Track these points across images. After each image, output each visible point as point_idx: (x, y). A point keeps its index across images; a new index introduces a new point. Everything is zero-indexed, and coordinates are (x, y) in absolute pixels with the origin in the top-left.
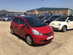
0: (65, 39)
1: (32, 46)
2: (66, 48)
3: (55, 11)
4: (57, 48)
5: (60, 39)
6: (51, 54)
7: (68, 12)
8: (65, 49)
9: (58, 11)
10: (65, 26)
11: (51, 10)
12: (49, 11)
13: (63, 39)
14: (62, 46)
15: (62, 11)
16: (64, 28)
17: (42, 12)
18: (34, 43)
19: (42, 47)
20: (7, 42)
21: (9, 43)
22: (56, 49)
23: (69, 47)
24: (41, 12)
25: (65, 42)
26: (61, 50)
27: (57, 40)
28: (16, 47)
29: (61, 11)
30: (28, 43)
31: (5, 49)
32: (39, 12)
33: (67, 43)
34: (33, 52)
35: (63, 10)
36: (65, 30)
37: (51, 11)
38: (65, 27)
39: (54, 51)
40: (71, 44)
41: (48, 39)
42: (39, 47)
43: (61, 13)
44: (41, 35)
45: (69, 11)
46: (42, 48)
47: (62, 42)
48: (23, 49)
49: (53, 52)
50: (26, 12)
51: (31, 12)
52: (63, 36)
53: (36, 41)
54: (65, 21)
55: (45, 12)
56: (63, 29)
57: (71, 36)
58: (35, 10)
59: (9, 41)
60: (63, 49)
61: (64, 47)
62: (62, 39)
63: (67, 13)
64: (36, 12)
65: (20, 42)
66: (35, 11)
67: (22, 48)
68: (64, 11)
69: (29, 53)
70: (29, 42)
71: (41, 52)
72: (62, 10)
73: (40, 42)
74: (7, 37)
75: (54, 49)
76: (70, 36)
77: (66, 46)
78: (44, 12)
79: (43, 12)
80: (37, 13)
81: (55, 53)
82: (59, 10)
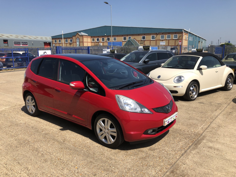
0: (204, 119)
1: (117, 150)
2: (218, 146)
3: (144, 38)
4: (194, 149)
5: (191, 121)
6: (184, 166)
7: (182, 39)
8: (218, 150)
9: (153, 38)
10: (195, 83)
11: (133, 35)
12: (127, 38)
13: (197, 119)
14: (204, 141)
15: (166, 36)
16: (191, 88)
17: (103, 40)
18: (126, 140)
19: (148, 148)
20: (24, 143)
21: (36, 147)
22: (194, 152)
23: (223, 141)
24: (101, 39)
25: (207, 129)
26: (206, 152)
27: (183, 124)
28: (67, 157)
29: (162, 37)
30: (103, 140)
31: (30, 167)
32: (96, 39)
33: (214, 131)
34: (129, 167)
35: (169, 33)
36: (194, 93)
37: (132, 38)
38: (195, 86)
39: (190, 157)
40: (226, 134)
41: (167, 124)
42: (141, 151)
43: (163, 43)
44: (146, 111)
45: (185, 36)
46: (152, 153)
47: (199, 130)
48: (92, 160)
49: (187, 161)
50: (49, 39)
51: (69, 40)
52: (194, 111)
53: (132, 133)
54: (193, 69)
55: (115, 39)
56: (190, 92)
57: (216, 110)
58: (83, 34)
59: (30, 139)
60: (210, 150)
61: (211, 145)
62: (195, 121)
63: (180, 43)
64: (85, 39)
65: (73, 140)
66: (82, 36)
67: (88, 156)
68: (173, 36)
69: (117, 170)
70: (105, 138)
71: (152, 164)
72: (166, 33)
73: (144, 136)
74: (17, 125)
75: (185, 152)
76: (212, 111)
77: (215, 140)
78: (112, 39)
79: (109, 39)
80: (88, 42)
81: (196, 163)
82: (157, 34)
